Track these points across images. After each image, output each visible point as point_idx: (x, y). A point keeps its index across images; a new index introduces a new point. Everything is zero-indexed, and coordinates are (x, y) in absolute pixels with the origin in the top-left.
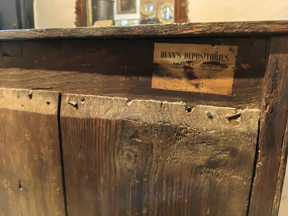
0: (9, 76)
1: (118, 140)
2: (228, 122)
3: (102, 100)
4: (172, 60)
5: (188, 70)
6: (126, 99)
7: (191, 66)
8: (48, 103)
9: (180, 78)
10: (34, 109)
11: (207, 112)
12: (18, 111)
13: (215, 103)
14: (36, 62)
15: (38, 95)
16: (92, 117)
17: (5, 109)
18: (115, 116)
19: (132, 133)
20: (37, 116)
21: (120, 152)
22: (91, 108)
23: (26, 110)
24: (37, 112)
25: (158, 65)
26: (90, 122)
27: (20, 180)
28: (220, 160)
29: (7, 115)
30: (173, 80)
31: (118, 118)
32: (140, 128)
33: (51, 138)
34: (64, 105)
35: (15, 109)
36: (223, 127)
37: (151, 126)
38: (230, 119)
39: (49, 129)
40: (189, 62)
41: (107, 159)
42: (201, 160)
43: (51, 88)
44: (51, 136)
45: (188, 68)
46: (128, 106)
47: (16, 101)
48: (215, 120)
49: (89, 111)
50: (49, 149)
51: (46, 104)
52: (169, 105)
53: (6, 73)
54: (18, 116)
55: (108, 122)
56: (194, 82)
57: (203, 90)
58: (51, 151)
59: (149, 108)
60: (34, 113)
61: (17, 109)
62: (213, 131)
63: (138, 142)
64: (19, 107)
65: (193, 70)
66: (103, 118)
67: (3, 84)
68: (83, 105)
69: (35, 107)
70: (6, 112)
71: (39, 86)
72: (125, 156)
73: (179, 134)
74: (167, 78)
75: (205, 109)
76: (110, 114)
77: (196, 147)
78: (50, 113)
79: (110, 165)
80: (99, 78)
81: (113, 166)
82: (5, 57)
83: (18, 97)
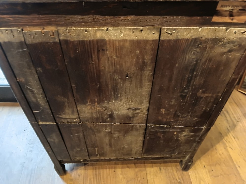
0: (126, 20)
1: (191, 47)
2: (241, 34)
3: (185, 30)
4: (225, 9)
5: (231, 13)
6: (198, 28)
7: (233, 11)
8: (154, 34)
9: (226, 16)
10: (144, 38)
11: (234, 31)
12: (134, 40)
13: (237, 26)
14: (147, 11)
15: (147, 30)
16: (179, 38)
17: (124, 40)
18: (191, 37)
19: (198, 43)
20: (146, 41)
21: (190, 52)
22: (179, 34)
23: (139, 39)
24: (147, 39)
25: (218, 11)
26: (177, 41)
27: (128, 73)
28: (234, 49)
29: (125, 43)
30: (223, 18)
31: (193, 37)
32: (203, 41)
33: (152, 51)
34: (163, 34)
35: (131, 39)
36: (239, 36)
37: (208, 39)
38: (242, 33)
39: (152, 47)
40: (232, 9)
41: (182, 56)
42: (226, 50)
43: (155, 25)
44: (152, 50)
45: (232, 12)
46: (199, 31)
47: (132, 34)
48: (237, 34)
49: (178, 35)
50: (150, 56)
51: (153, 35)
52: (219, 29)
53: (124, 18)
54: (133, 42)
55: (188, 40)
56: (232, 18)
57: (235, 21)
58: (151, 57)
59: (209, 31)
60: (144, 40)
61: (133, 39)
62: (235, 39)
63: (201, 47)
64: (134, 38)
65: (233, 13)
66: (185, 38)
67: (121, 25)
68: (174, 33)
69: (145, 37)
70: (124, 42)
71: (147, 25)
72: (192, 53)
73: (220, 41)
74: (220, 17)
75: (234, 29)
76: (189, 36)
77: (226, 45)
78: (155, 39)
79: (183, 58)
80: (185, 18)
81: (185, 58)
82: (124, 9)
83: (133, 32)
